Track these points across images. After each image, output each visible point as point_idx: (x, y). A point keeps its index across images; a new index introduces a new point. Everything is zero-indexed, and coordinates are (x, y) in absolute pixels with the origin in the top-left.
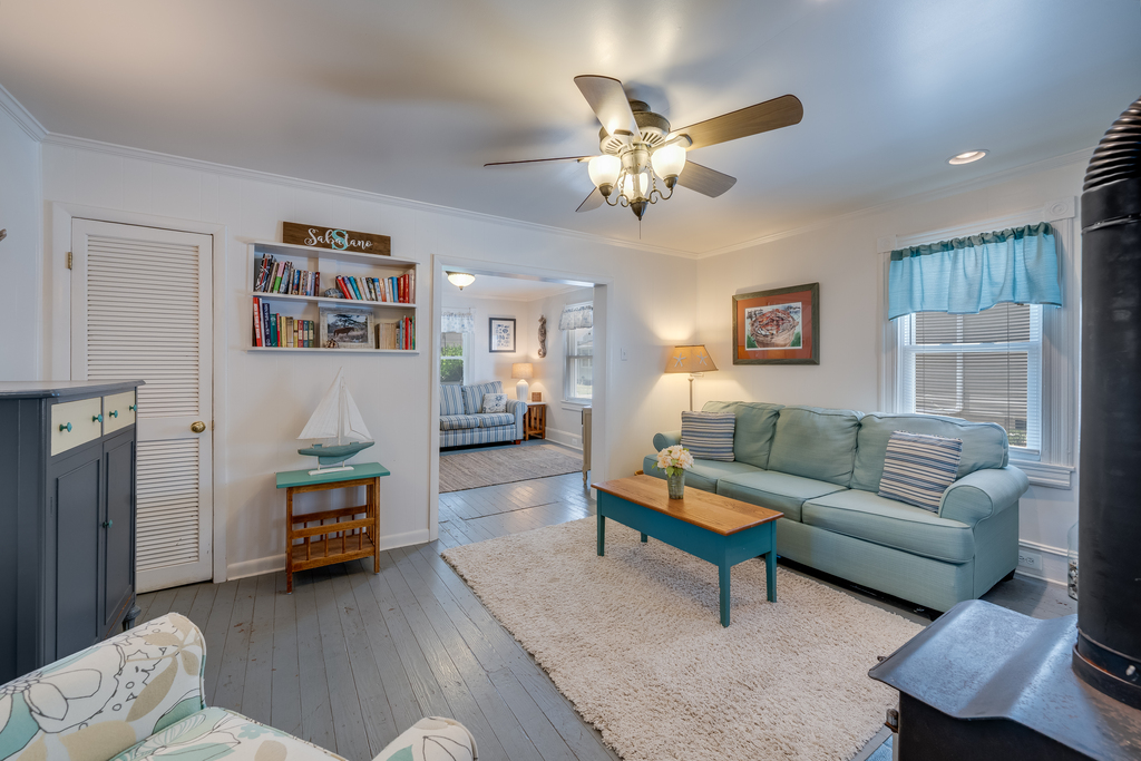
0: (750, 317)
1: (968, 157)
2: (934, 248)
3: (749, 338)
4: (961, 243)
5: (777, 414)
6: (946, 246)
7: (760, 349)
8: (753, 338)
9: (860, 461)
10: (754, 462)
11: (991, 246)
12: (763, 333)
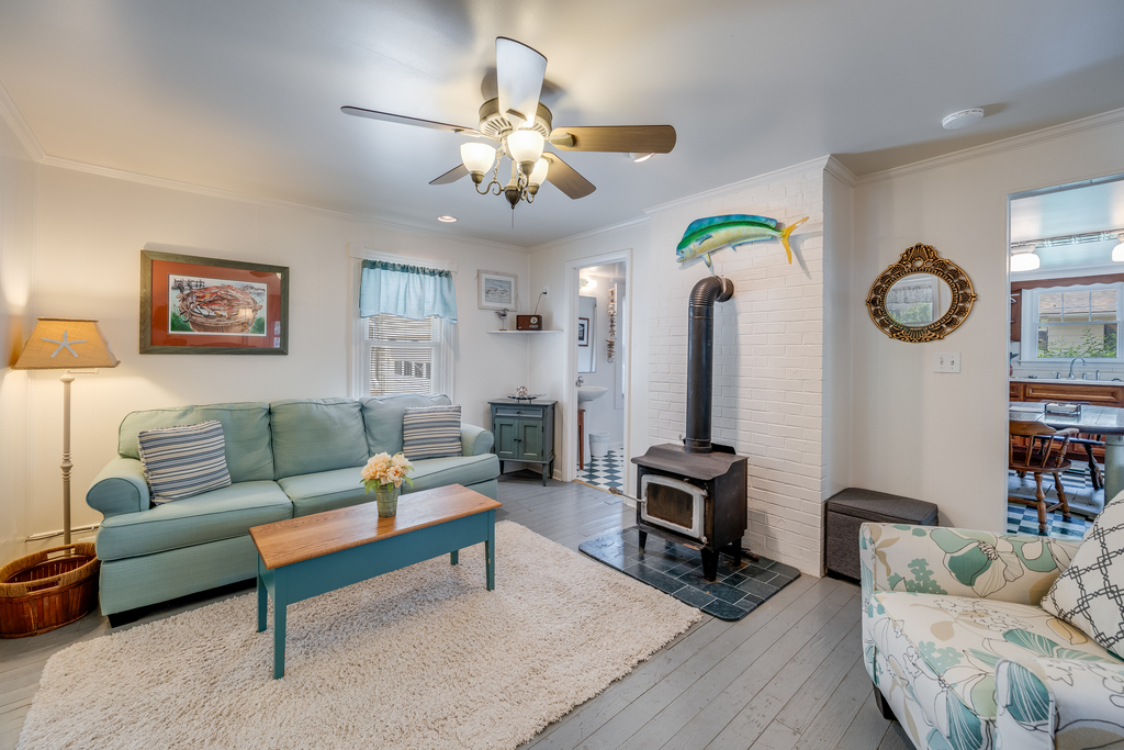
0: (179, 287)
1: (448, 219)
2: (397, 267)
3: (174, 315)
4: (415, 270)
5: (270, 412)
6: (405, 269)
7: (197, 333)
8: (183, 318)
9: (374, 439)
10: (257, 475)
11: (427, 276)
12: (205, 312)
